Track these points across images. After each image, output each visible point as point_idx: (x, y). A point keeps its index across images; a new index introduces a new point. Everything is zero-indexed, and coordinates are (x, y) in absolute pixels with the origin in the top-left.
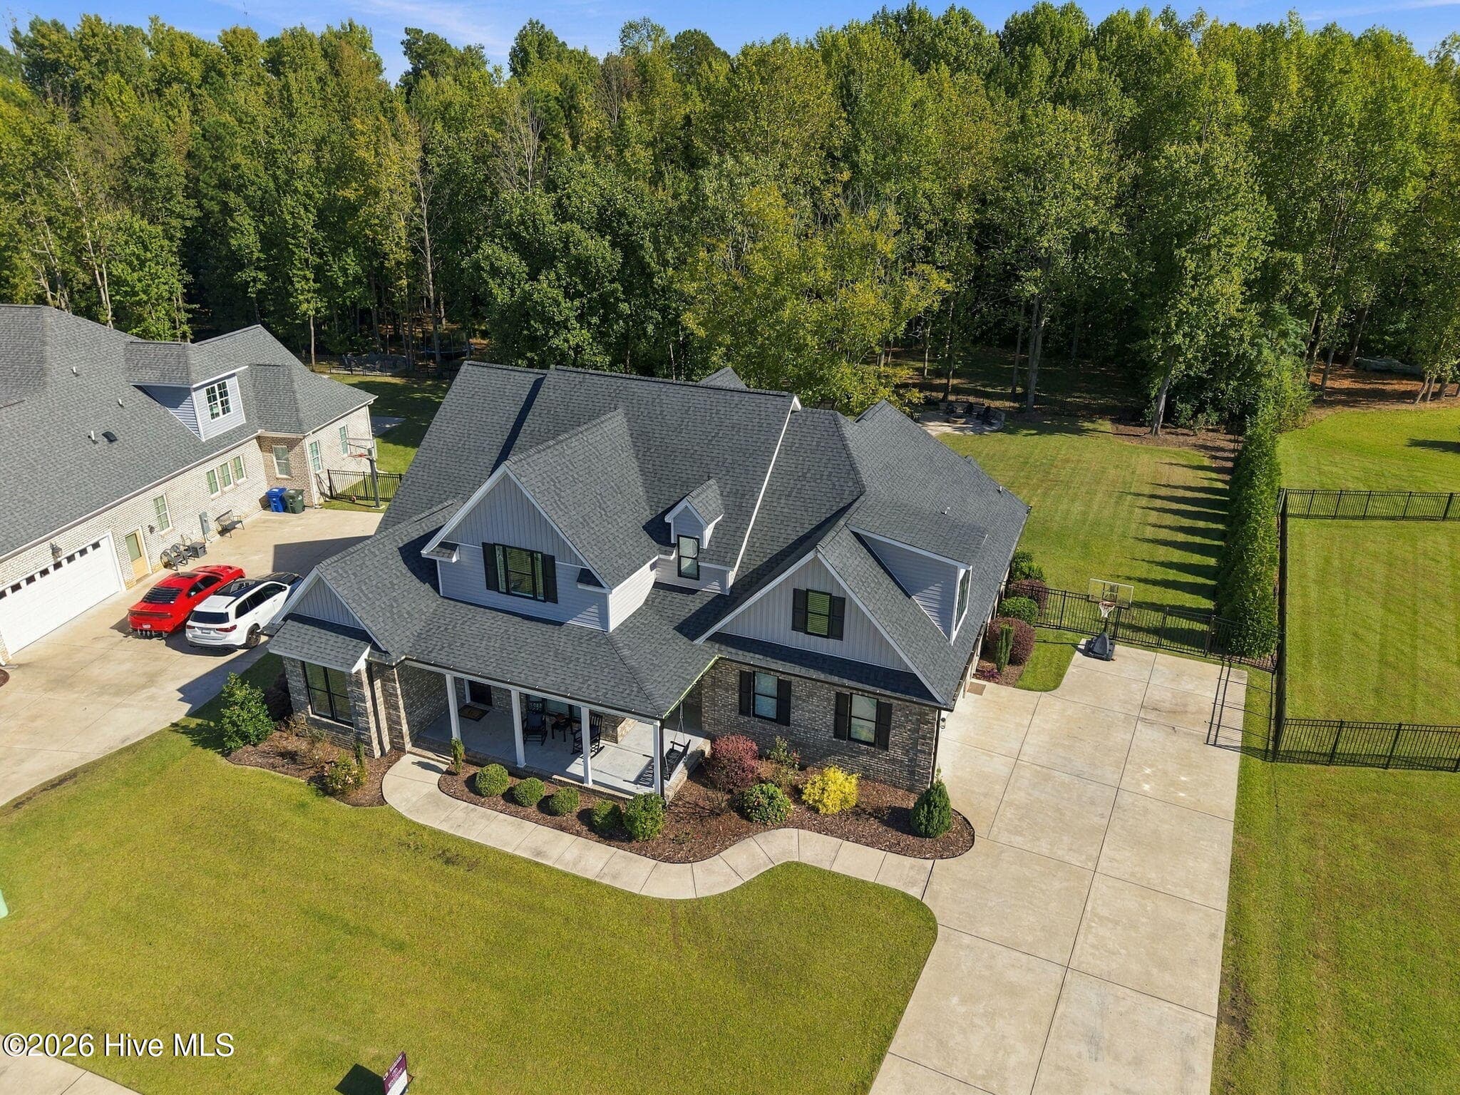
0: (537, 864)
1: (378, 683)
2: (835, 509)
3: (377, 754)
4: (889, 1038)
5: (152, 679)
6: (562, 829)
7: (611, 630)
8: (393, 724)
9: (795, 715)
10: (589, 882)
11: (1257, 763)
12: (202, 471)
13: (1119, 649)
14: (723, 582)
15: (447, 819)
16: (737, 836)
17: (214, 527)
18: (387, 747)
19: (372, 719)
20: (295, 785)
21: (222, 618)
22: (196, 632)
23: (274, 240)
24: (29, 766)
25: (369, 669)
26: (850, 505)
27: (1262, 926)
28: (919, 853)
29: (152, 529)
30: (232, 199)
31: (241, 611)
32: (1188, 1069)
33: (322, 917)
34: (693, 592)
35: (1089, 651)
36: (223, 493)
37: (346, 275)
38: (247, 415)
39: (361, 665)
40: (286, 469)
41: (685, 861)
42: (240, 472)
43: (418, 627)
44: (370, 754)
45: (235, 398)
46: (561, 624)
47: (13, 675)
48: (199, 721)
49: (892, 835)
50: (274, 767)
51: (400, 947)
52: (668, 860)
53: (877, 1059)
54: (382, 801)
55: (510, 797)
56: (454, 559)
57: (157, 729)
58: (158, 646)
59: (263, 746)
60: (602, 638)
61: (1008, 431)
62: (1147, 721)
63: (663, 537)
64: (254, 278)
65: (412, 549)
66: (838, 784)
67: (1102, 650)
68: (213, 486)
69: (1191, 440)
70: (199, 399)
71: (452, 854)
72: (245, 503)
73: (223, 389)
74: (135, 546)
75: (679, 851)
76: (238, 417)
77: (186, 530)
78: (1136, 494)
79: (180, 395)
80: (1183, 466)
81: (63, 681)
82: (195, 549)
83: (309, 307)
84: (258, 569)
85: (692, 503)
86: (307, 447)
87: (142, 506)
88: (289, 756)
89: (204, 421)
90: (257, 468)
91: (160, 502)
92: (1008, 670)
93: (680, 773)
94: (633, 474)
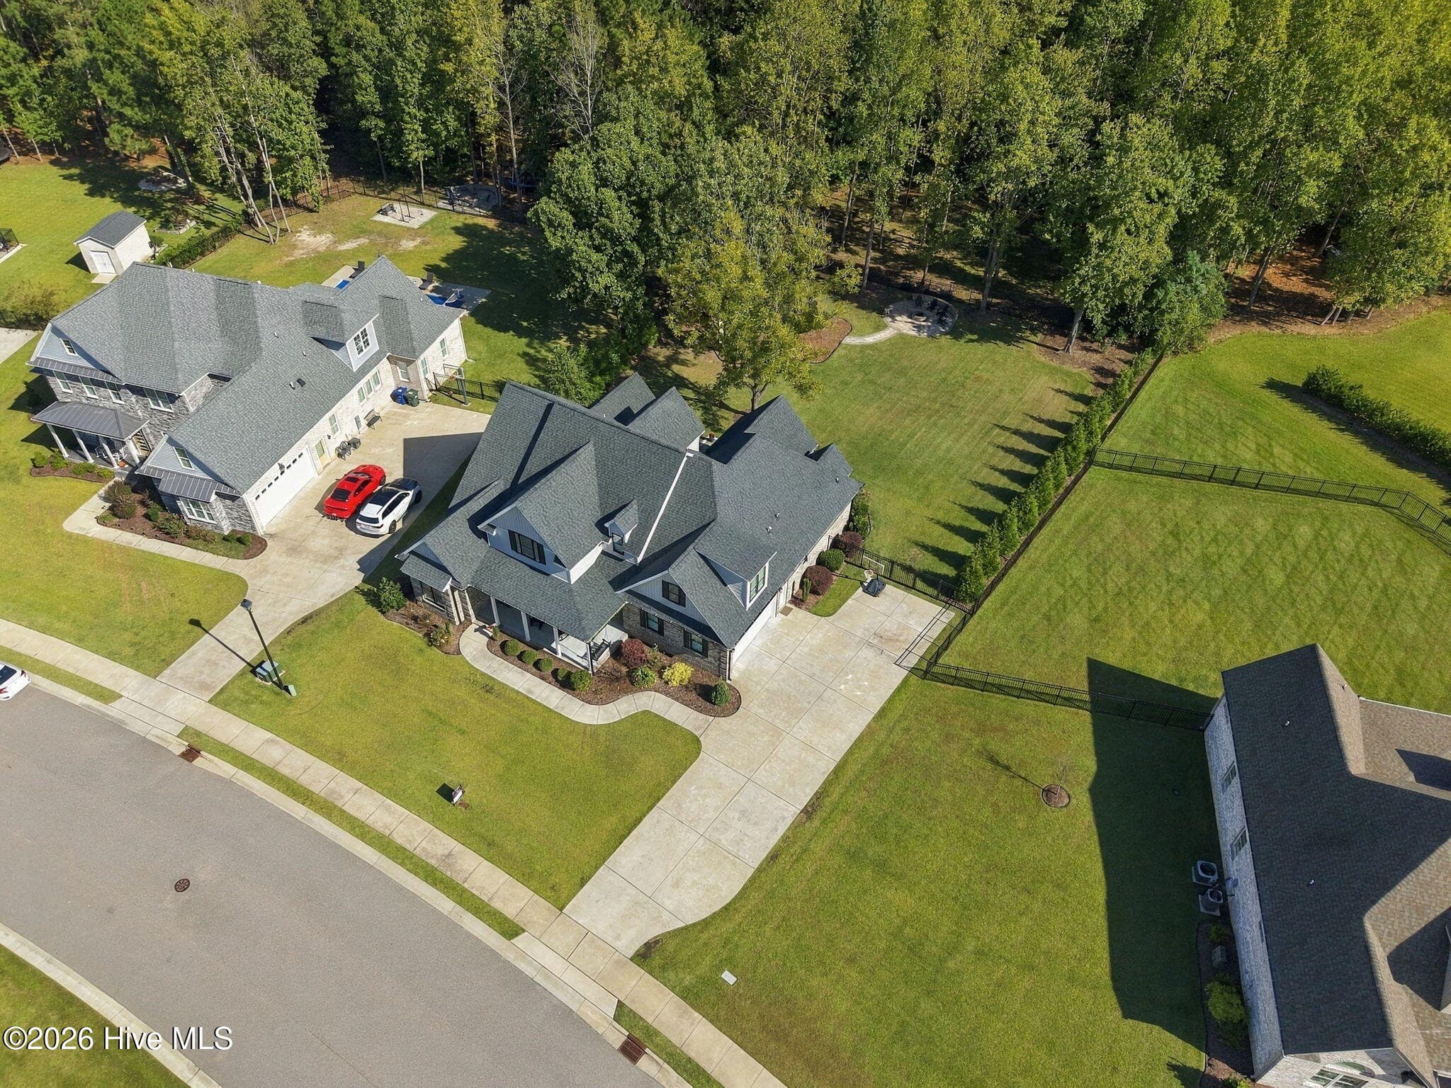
0: (528, 697)
1: (456, 593)
2: (701, 525)
3: (458, 623)
4: (659, 800)
5: (341, 552)
6: (543, 679)
7: (573, 581)
8: (465, 610)
9: (666, 633)
10: (551, 710)
11: (914, 679)
12: (355, 390)
13: (889, 588)
14: (636, 560)
15: (489, 667)
16: (626, 692)
17: (364, 423)
18: (463, 619)
19: (454, 609)
20: (415, 637)
21: (375, 521)
22: (361, 525)
23: (388, 93)
24: (289, 608)
25: (451, 587)
26: (709, 524)
27: (850, 772)
28: (706, 712)
29: (329, 437)
30: (356, 57)
31: (385, 515)
32: (776, 830)
33: (430, 714)
34: (622, 560)
35: (866, 590)
36: (368, 399)
37: (447, 128)
38: (379, 344)
39: (448, 587)
40: (406, 375)
41: (597, 704)
42: (377, 382)
43: (475, 566)
44: (454, 623)
45: (372, 337)
46: (548, 575)
47: (270, 543)
48: (369, 587)
49: (701, 702)
50: (407, 624)
51: (463, 732)
52: (589, 702)
53: (651, 808)
54: (459, 653)
55: (520, 657)
56: (494, 534)
57: (348, 590)
58: (340, 525)
59: (402, 611)
60: (566, 587)
61: (956, 334)
62: (870, 645)
63: (605, 532)
64: (375, 126)
65: (474, 521)
66: (681, 671)
67: (873, 590)
68: (362, 397)
69: (1095, 359)
70: (350, 345)
71: (489, 687)
72: (381, 401)
73: (364, 333)
74: (321, 449)
75: (595, 698)
76: (374, 347)
77: (348, 431)
78: (1004, 428)
79: (339, 345)
80: (1066, 393)
81: (295, 550)
82: (354, 444)
83: (418, 154)
84: (394, 471)
85: (618, 520)
86: (419, 362)
87: (323, 425)
88: (415, 618)
89: (354, 357)
90: (388, 377)
91: (333, 419)
92: (811, 599)
93: (606, 654)
94: (593, 489)
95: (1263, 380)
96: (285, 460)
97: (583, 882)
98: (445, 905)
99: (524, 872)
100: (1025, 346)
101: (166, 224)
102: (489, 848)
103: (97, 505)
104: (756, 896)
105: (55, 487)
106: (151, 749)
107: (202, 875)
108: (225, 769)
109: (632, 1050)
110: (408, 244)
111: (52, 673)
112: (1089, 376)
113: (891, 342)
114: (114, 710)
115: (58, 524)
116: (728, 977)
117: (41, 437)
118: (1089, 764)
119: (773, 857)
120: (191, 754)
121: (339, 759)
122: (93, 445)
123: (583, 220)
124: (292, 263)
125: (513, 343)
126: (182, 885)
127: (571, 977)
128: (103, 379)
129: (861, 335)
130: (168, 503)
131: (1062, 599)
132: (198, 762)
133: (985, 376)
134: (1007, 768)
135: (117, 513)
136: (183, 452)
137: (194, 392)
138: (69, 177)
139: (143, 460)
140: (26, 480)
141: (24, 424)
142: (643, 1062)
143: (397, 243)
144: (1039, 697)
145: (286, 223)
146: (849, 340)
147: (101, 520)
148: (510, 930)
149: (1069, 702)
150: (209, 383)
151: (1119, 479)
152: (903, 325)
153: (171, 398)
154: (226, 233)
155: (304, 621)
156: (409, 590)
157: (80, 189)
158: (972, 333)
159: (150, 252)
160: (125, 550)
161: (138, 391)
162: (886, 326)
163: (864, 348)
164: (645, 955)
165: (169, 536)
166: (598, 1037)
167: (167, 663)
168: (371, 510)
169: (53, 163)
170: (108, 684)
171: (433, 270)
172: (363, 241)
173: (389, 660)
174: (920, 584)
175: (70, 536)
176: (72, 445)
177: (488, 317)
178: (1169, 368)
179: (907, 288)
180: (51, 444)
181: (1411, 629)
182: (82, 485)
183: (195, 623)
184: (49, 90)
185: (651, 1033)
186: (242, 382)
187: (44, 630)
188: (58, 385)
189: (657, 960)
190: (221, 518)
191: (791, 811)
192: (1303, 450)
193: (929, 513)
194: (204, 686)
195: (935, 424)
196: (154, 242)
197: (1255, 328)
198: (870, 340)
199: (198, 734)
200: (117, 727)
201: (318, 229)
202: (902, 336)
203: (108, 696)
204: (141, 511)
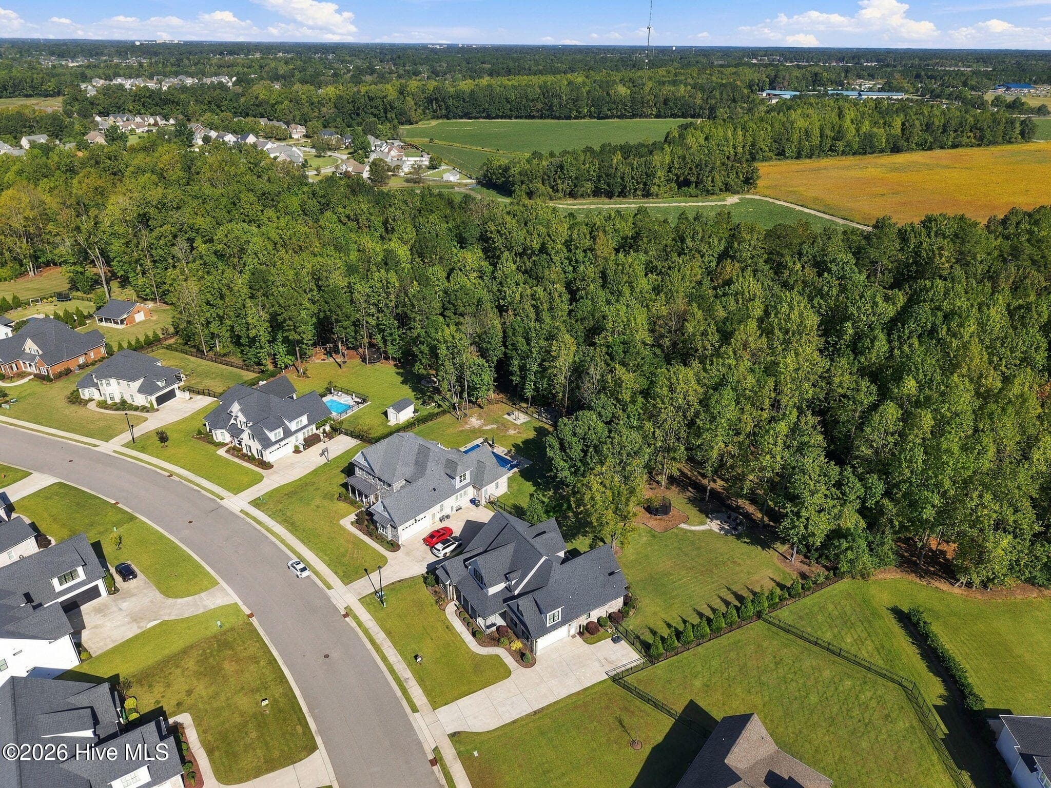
0: (459, 635)
1: (451, 587)
3: (449, 599)
5: (424, 559)
6: (468, 630)
7: (489, 594)
8: (452, 594)
9: (517, 627)
10: (464, 642)
11: (610, 682)
12: (455, 496)
13: (623, 642)
14: (514, 593)
15: (453, 619)
16: (494, 646)
17: (455, 509)
18: (451, 598)
19: (449, 592)
20: (432, 599)
21: (439, 550)
22: (435, 551)
23: (523, 368)
24: (397, 575)
25: (449, 584)
26: (543, 587)
27: (561, 705)
28: (519, 663)
29: (439, 512)
31: (444, 549)
32: (521, 714)
33: (425, 629)
34: (509, 592)
35: (613, 639)
36: (460, 500)
38: (470, 480)
40: (478, 494)
41: (482, 646)
42: (465, 494)
43: (460, 578)
44: (447, 599)
45: (468, 477)
46: (482, 589)
47: (401, 548)
48: (426, 575)
49: (519, 659)
50: (432, 593)
51: (432, 639)
52: (479, 644)
53: (481, 689)
54: (445, 610)
55: (464, 619)
57: (419, 574)
58: (427, 548)
59: (432, 588)
60: (486, 596)
61: (739, 537)
62: (600, 661)
63: (507, 578)
64: (516, 379)
65: (465, 560)
66: (518, 645)
67: (615, 640)
68: (457, 499)
69: (805, 568)
70: (458, 479)
71: (449, 628)
72: (465, 502)
73: (465, 475)
74: (433, 515)
75: (482, 643)
76: (468, 480)
77: (447, 511)
78: (729, 589)
79: (453, 478)
80: (775, 581)
81: (408, 554)
82: (448, 517)
83: (529, 392)
84: (457, 532)
85: (511, 575)
86: (483, 490)
87: (437, 507)
88: (436, 592)
89: (457, 483)
90: (471, 492)
91: (442, 506)
92: (587, 635)
93: (494, 629)
94: (509, 561)
95: (891, 606)
96: (417, 518)
97: (446, 704)
98: (399, 693)
99: (428, 692)
100: (771, 551)
101: (424, 403)
102: (421, 682)
103: (353, 517)
104: (501, 732)
105: (343, 506)
106: (336, 609)
107: (334, 655)
108: (353, 624)
109: (434, 762)
110: (512, 432)
111: (316, 573)
112: (795, 575)
113: (703, 532)
114: (330, 593)
115: (338, 520)
116: (476, 753)
117: (345, 485)
118: (660, 738)
119: (514, 722)
120: (345, 616)
121: (389, 633)
122: (360, 495)
123: (563, 448)
124: (461, 431)
125: (529, 487)
126: (327, 656)
127: (426, 733)
128: (371, 472)
129: (690, 525)
130: (375, 523)
131: (699, 673)
132: (347, 619)
133: (739, 561)
134: (624, 727)
135: (358, 523)
136: (384, 507)
137: (398, 485)
138: (398, 373)
139: (374, 504)
140: (335, 501)
141: (342, 479)
142: (435, 768)
143: (507, 430)
144: (656, 705)
145: (467, 412)
146: (683, 526)
147: (352, 523)
148: (415, 710)
149: (669, 713)
150: (404, 482)
151: (769, 629)
152: (714, 525)
153: (390, 485)
154: (444, 412)
155: (399, 581)
156: (437, 580)
157: (400, 379)
158: (748, 538)
159: (412, 415)
160: (355, 536)
161: (380, 479)
162: (705, 523)
163: (686, 531)
164: (454, 736)
165: (370, 535)
166: (424, 754)
167: (351, 582)
168: (439, 546)
169: (395, 365)
170: (332, 584)
171: (516, 446)
172: (495, 426)
173: (420, 605)
174: (638, 644)
175: (340, 526)
176: (354, 492)
177: (526, 474)
178: (844, 585)
179: (729, 507)
180: (347, 490)
181: (864, 744)
182: (352, 508)
183: (366, 570)
184: (402, 339)
185: (441, 759)
186: (415, 485)
187: (320, 558)
188: (357, 470)
189: (455, 738)
190: (389, 534)
191: (530, 710)
192: (883, 647)
193: (663, 616)
194: (359, 594)
195: (696, 578)
196: (416, 411)
197: (913, 578)
198: (693, 528)
199: (351, 610)
200: (328, 599)
201: (480, 417)
202: (711, 531)
203: (329, 587)
204: (366, 523)
